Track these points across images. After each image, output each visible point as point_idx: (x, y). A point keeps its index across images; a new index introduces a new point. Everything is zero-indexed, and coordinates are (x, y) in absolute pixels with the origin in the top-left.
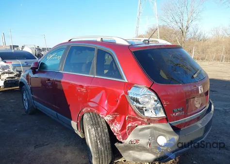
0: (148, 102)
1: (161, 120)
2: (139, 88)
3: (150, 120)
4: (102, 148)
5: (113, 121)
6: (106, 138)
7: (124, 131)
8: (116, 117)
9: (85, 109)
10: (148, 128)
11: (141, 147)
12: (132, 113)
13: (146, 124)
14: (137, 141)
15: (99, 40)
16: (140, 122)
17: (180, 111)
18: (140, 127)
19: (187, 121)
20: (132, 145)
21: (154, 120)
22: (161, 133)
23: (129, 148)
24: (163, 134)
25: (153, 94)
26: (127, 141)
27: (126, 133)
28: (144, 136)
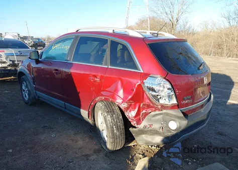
0: (162, 91)
1: (173, 107)
2: (155, 78)
3: (163, 107)
4: (118, 133)
5: (127, 108)
6: (121, 124)
7: (138, 117)
8: (131, 105)
9: (98, 98)
10: (161, 114)
11: (154, 131)
12: (147, 101)
13: (159, 110)
14: (151, 126)
15: (111, 31)
16: (154, 109)
17: (189, 99)
18: (153, 113)
19: (193, 108)
20: (145, 129)
21: (168, 107)
22: (172, 118)
23: (142, 132)
24: (174, 119)
25: (168, 83)
26: (141, 126)
27: (140, 119)
28: (157, 121)
